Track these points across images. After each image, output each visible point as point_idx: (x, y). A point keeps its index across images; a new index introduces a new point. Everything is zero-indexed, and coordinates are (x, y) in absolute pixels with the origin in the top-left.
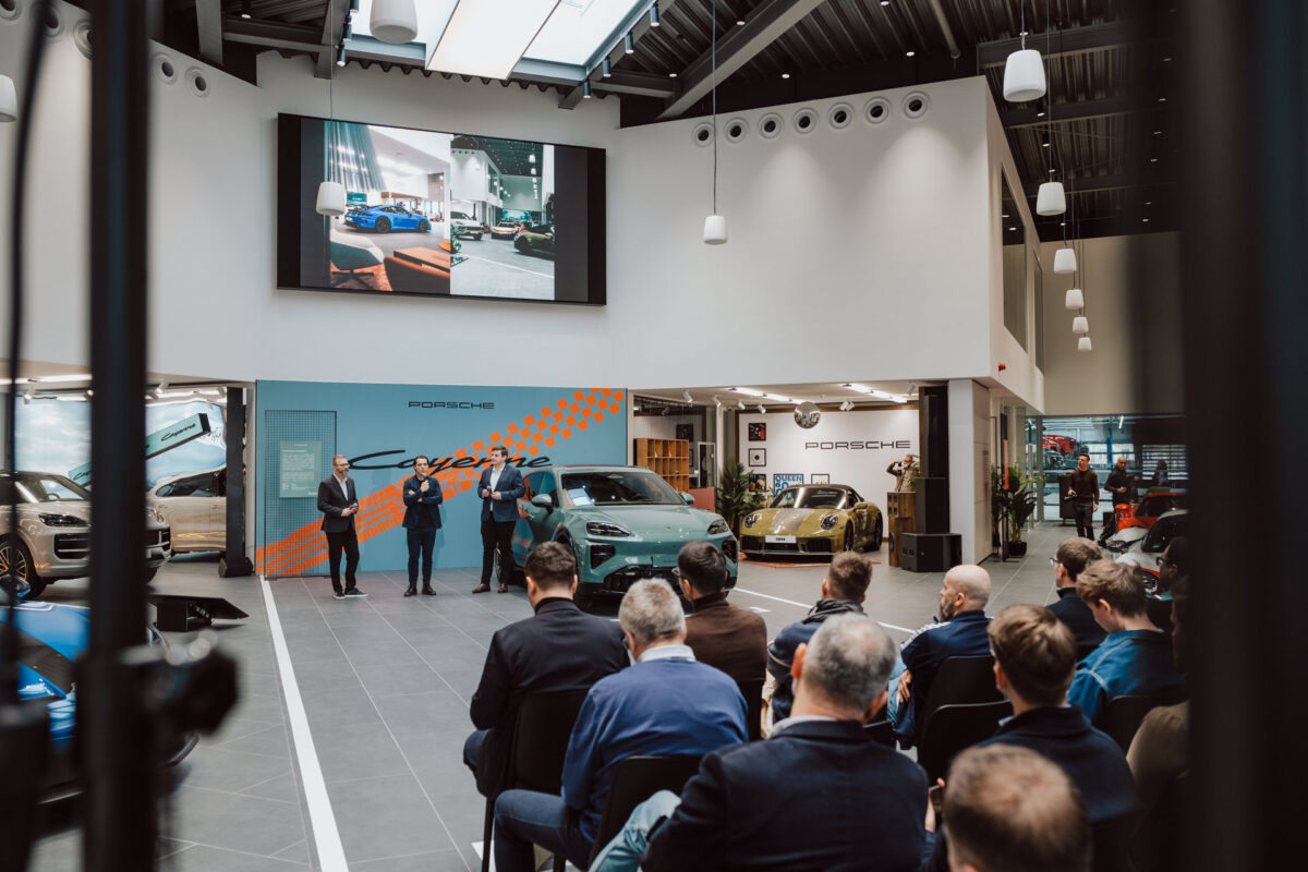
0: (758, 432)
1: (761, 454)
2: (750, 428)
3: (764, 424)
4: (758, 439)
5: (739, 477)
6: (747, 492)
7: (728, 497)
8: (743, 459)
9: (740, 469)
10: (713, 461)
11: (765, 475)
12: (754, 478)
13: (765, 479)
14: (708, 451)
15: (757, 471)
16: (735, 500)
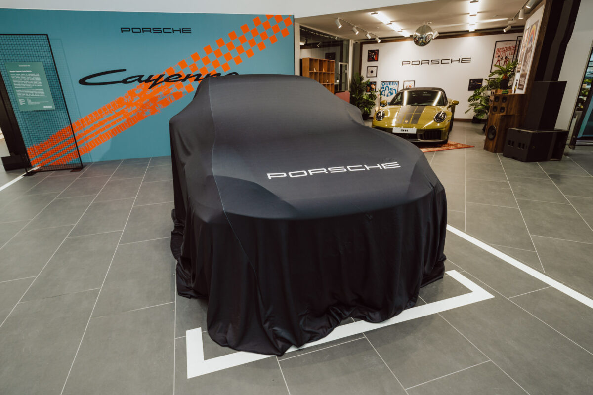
0: (373, 56)
1: (374, 69)
2: (369, 54)
3: (378, 51)
4: (373, 60)
5: (360, 84)
6: (365, 93)
7: (354, 96)
8: (363, 73)
9: (361, 79)
10: (346, 74)
11: (375, 82)
12: (369, 84)
13: (375, 85)
14: (344, 68)
15: (372, 80)
16: (358, 98)
